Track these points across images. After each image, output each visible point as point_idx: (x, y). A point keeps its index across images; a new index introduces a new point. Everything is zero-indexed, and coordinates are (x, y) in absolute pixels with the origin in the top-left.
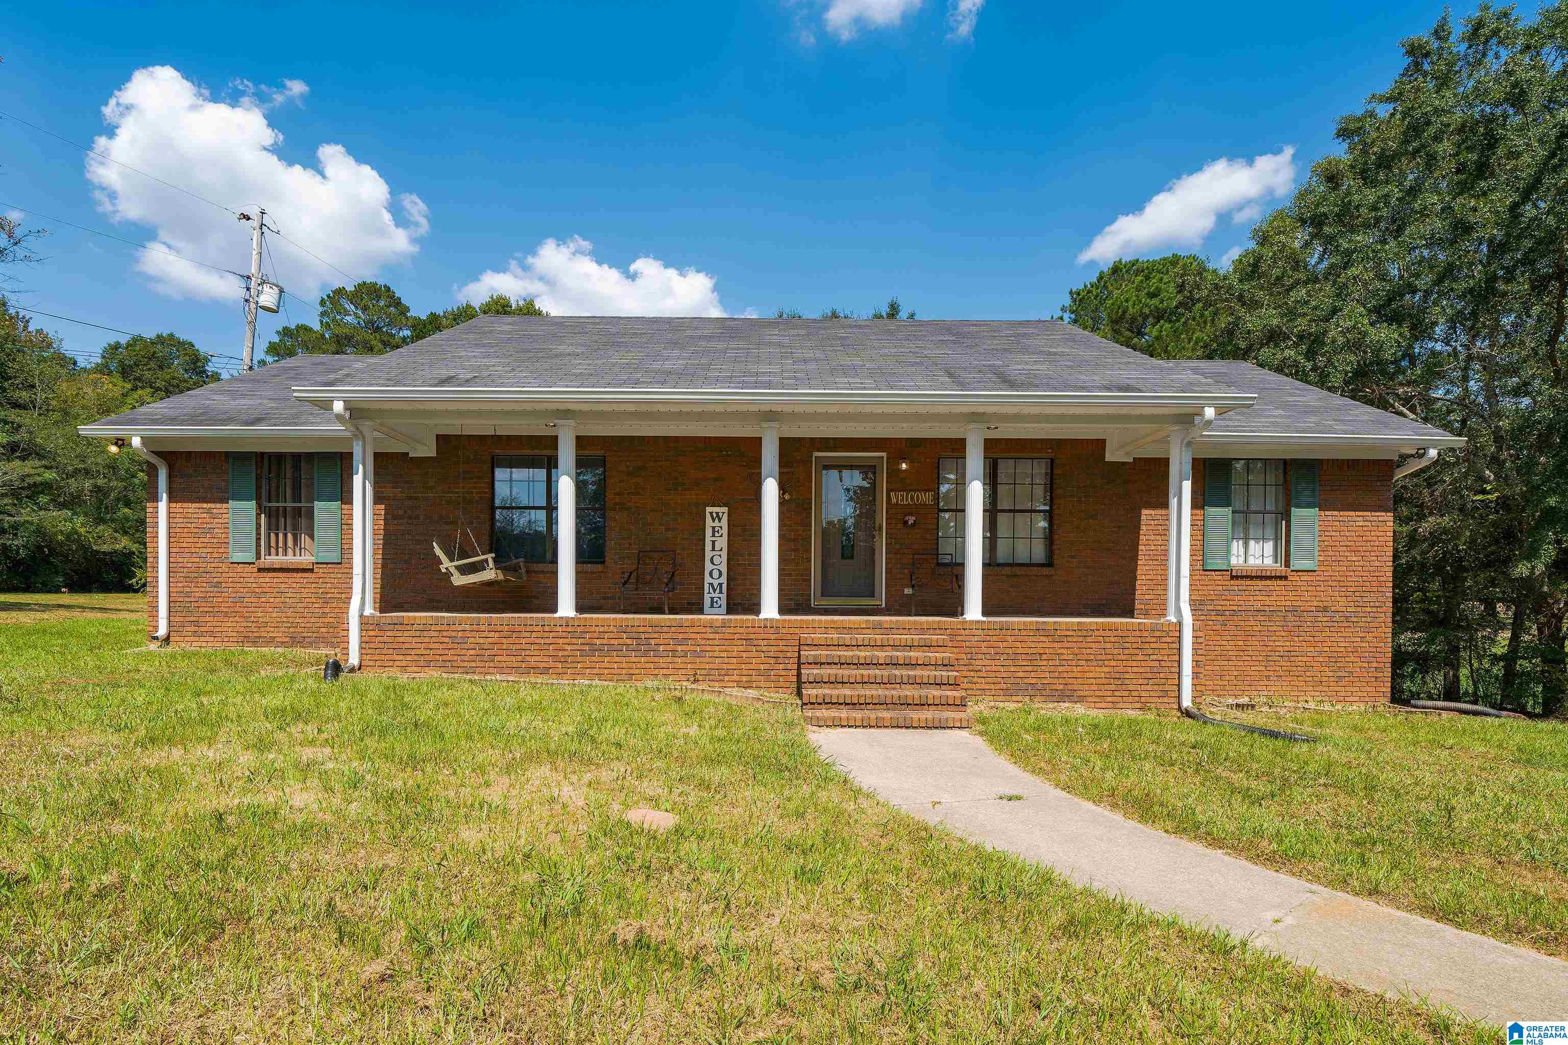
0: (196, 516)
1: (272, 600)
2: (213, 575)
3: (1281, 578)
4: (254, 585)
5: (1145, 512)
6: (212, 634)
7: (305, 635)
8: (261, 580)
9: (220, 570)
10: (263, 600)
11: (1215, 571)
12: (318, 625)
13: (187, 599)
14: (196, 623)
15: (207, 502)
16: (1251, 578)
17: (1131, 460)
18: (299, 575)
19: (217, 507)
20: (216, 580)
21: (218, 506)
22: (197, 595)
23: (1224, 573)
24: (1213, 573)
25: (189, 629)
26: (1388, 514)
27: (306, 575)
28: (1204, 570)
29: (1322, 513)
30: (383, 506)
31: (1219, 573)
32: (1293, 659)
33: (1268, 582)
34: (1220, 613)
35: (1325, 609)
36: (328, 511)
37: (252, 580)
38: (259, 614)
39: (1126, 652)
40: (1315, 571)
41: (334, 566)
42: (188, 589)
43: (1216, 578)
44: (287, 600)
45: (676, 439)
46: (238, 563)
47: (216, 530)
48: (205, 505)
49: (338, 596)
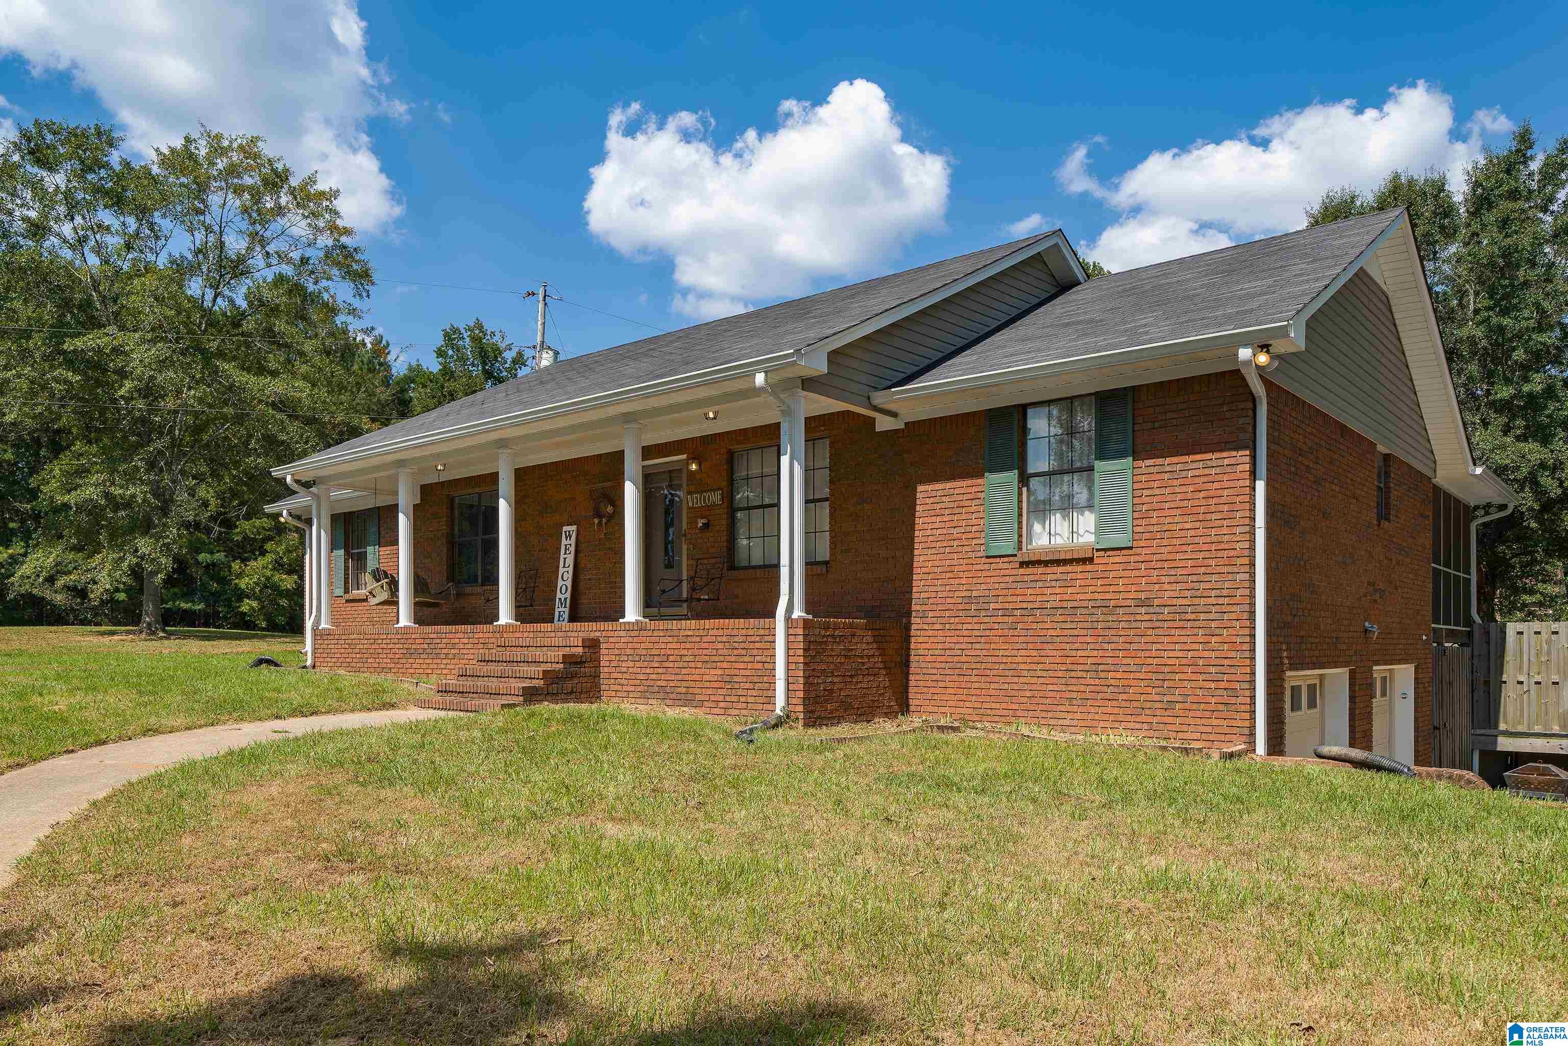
3: (1084, 560)
5: (920, 488)
11: (1000, 556)
16: (1046, 563)
17: (903, 427)
23: (1011, 559)
24: (998, 560)
26: (1241, 453)
28: (988, 557)
29: (1140, 463)
31: (1006, 559)
32: (1102, 675)
33: (1068, 568)
34: (1006, 612)
35: (1145, 603)
39: (736, 652)
40: (1131, 548)
43: (1001, 566)
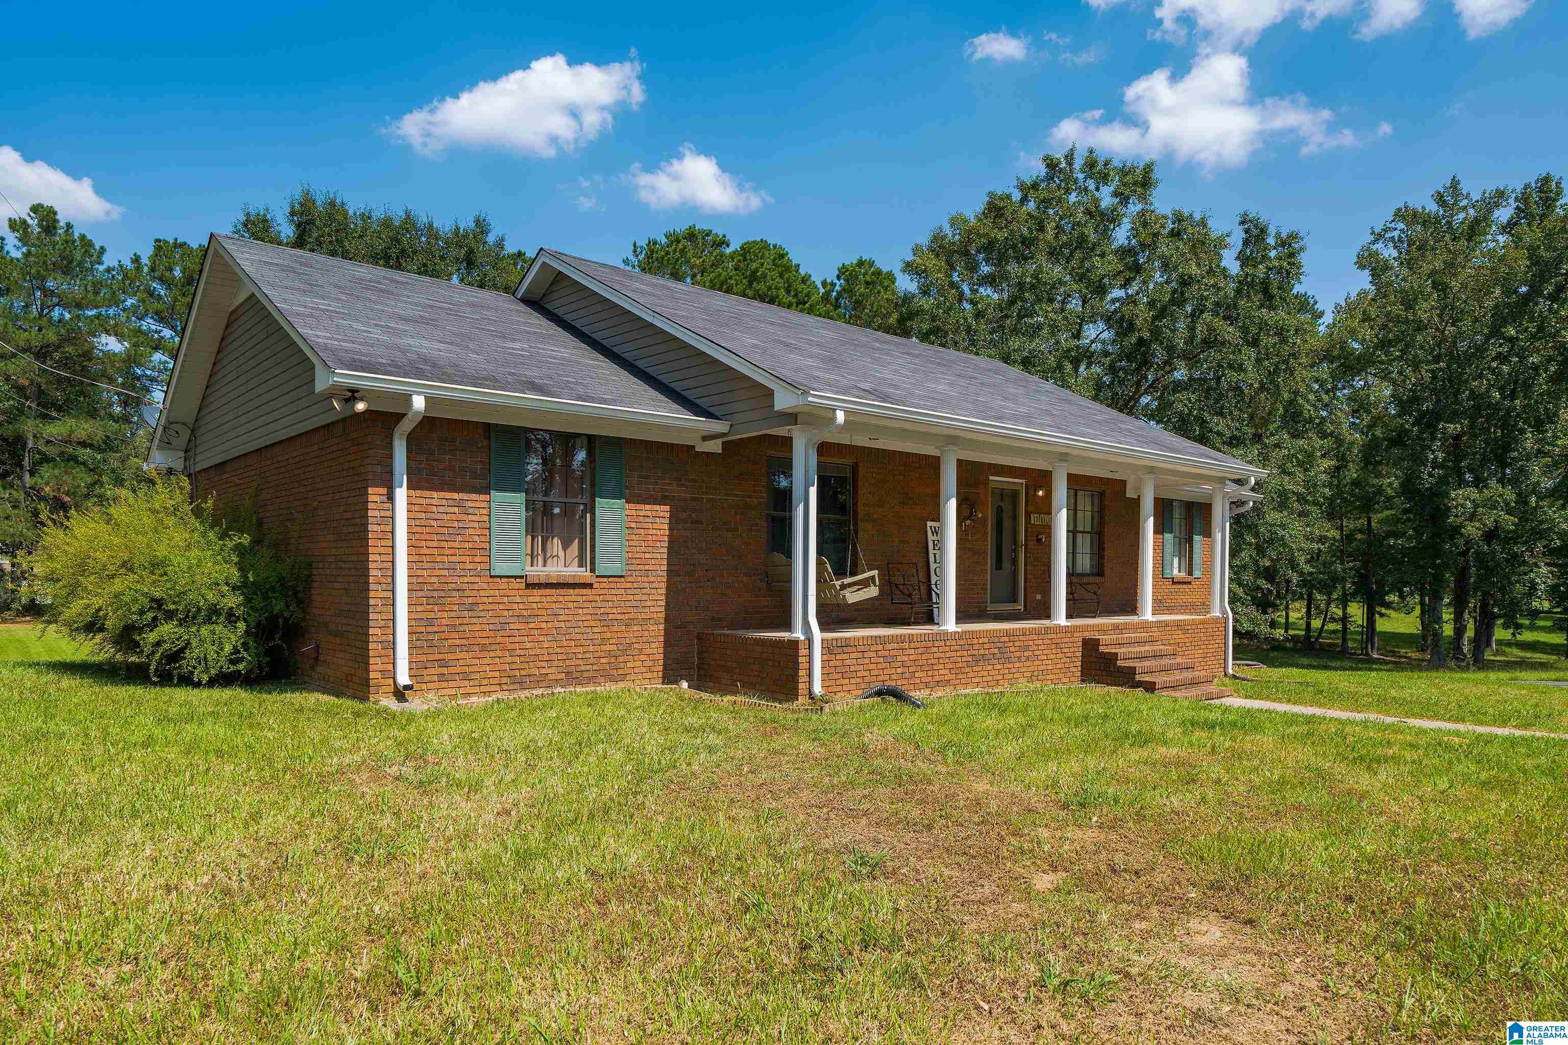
0: (441, 509)
1: (544, 625)
2: (467, 593)
3: (1184, 583)
4: (521, 606)
6: (466, 677)
7: (583, 668)
8: (531, 599)
9: (476, 587)
10: (532, 625)
11: (1168, 578)
12: (597, 655)
13: (430, 629)
14: (443, 663)
15: (458, 491)
16: (1179, 583)
18: (577, 591)
19: (475, 500)
20: (470, 600)
21: (474, 496)
22: (444, 622)
23: (1170, 580)
24: (1167, 580)
25: (433, 671)
27: (585, 591)
30: (667, 508)
33: (1185, 586)
34: (1167, 609)
35: (1203, 604)
36: (611, 509)
37: (518, 599)
38: (528, 645)
41: (616, 580)
42: (432, 615)
43: (1168, 583)
44: (562, 624)
45: (908, 455)
46: (501, 577)
47: (471, 531)
48: (456, 496)
49: (619, 617)
